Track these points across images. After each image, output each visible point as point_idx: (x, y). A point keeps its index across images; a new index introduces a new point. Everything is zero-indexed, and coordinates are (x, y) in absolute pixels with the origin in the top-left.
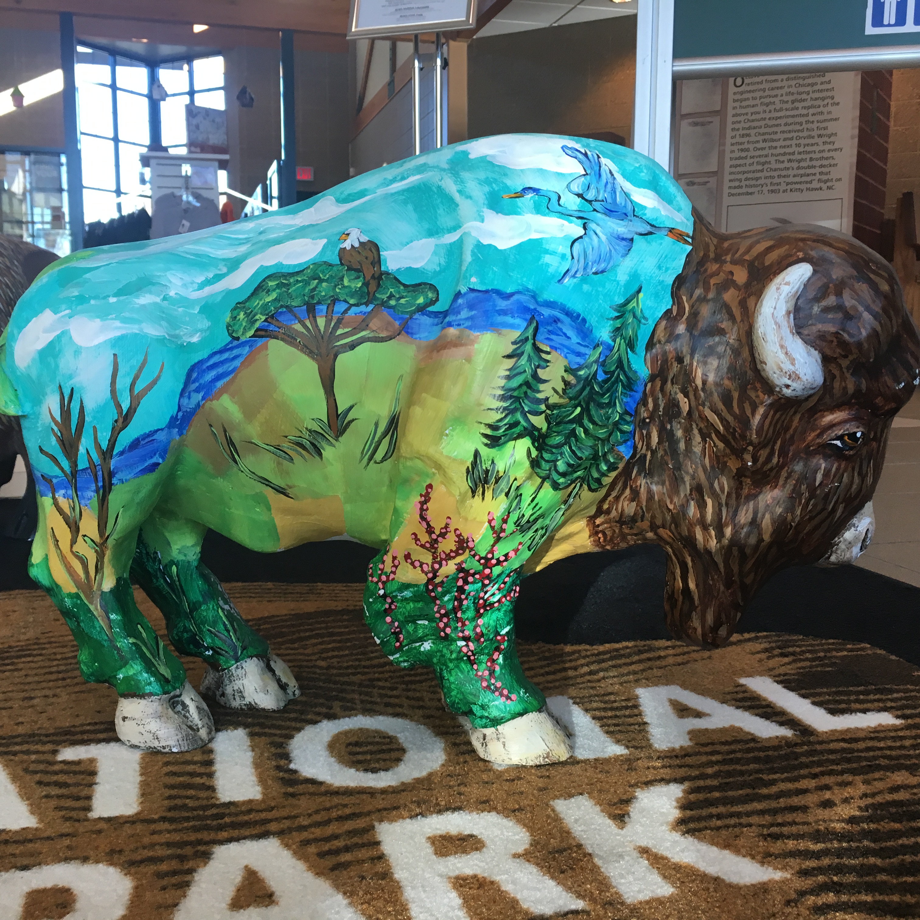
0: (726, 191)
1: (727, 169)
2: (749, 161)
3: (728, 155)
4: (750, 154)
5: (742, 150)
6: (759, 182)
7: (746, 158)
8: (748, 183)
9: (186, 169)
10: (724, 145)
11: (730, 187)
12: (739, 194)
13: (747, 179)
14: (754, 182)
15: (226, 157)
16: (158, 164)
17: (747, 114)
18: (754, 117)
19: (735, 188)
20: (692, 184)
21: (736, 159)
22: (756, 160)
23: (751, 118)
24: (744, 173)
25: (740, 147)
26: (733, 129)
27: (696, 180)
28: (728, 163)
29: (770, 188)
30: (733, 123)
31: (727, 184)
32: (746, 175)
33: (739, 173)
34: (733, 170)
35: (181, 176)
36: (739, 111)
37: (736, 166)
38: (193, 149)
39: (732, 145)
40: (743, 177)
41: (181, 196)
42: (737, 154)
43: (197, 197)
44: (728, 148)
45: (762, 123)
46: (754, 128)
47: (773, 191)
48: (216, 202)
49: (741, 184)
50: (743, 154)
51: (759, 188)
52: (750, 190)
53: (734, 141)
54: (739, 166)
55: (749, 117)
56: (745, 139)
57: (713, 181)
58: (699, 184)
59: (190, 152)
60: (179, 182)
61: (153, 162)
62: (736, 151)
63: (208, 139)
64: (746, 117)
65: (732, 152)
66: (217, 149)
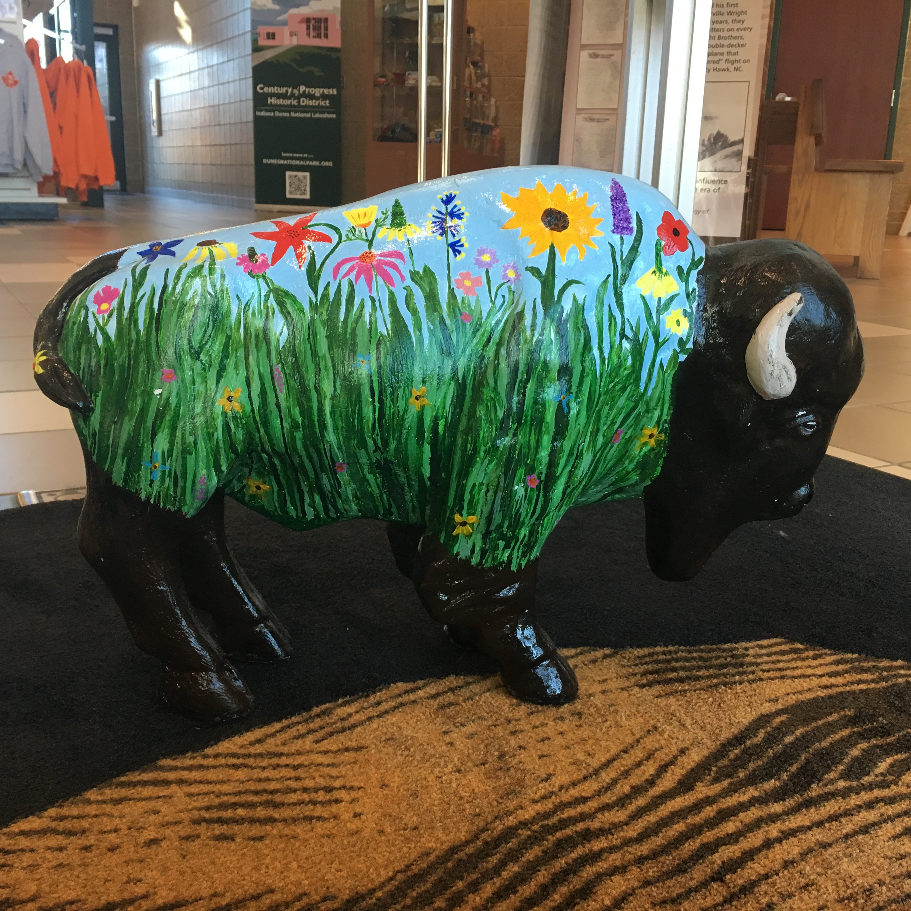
48: (20, 37)
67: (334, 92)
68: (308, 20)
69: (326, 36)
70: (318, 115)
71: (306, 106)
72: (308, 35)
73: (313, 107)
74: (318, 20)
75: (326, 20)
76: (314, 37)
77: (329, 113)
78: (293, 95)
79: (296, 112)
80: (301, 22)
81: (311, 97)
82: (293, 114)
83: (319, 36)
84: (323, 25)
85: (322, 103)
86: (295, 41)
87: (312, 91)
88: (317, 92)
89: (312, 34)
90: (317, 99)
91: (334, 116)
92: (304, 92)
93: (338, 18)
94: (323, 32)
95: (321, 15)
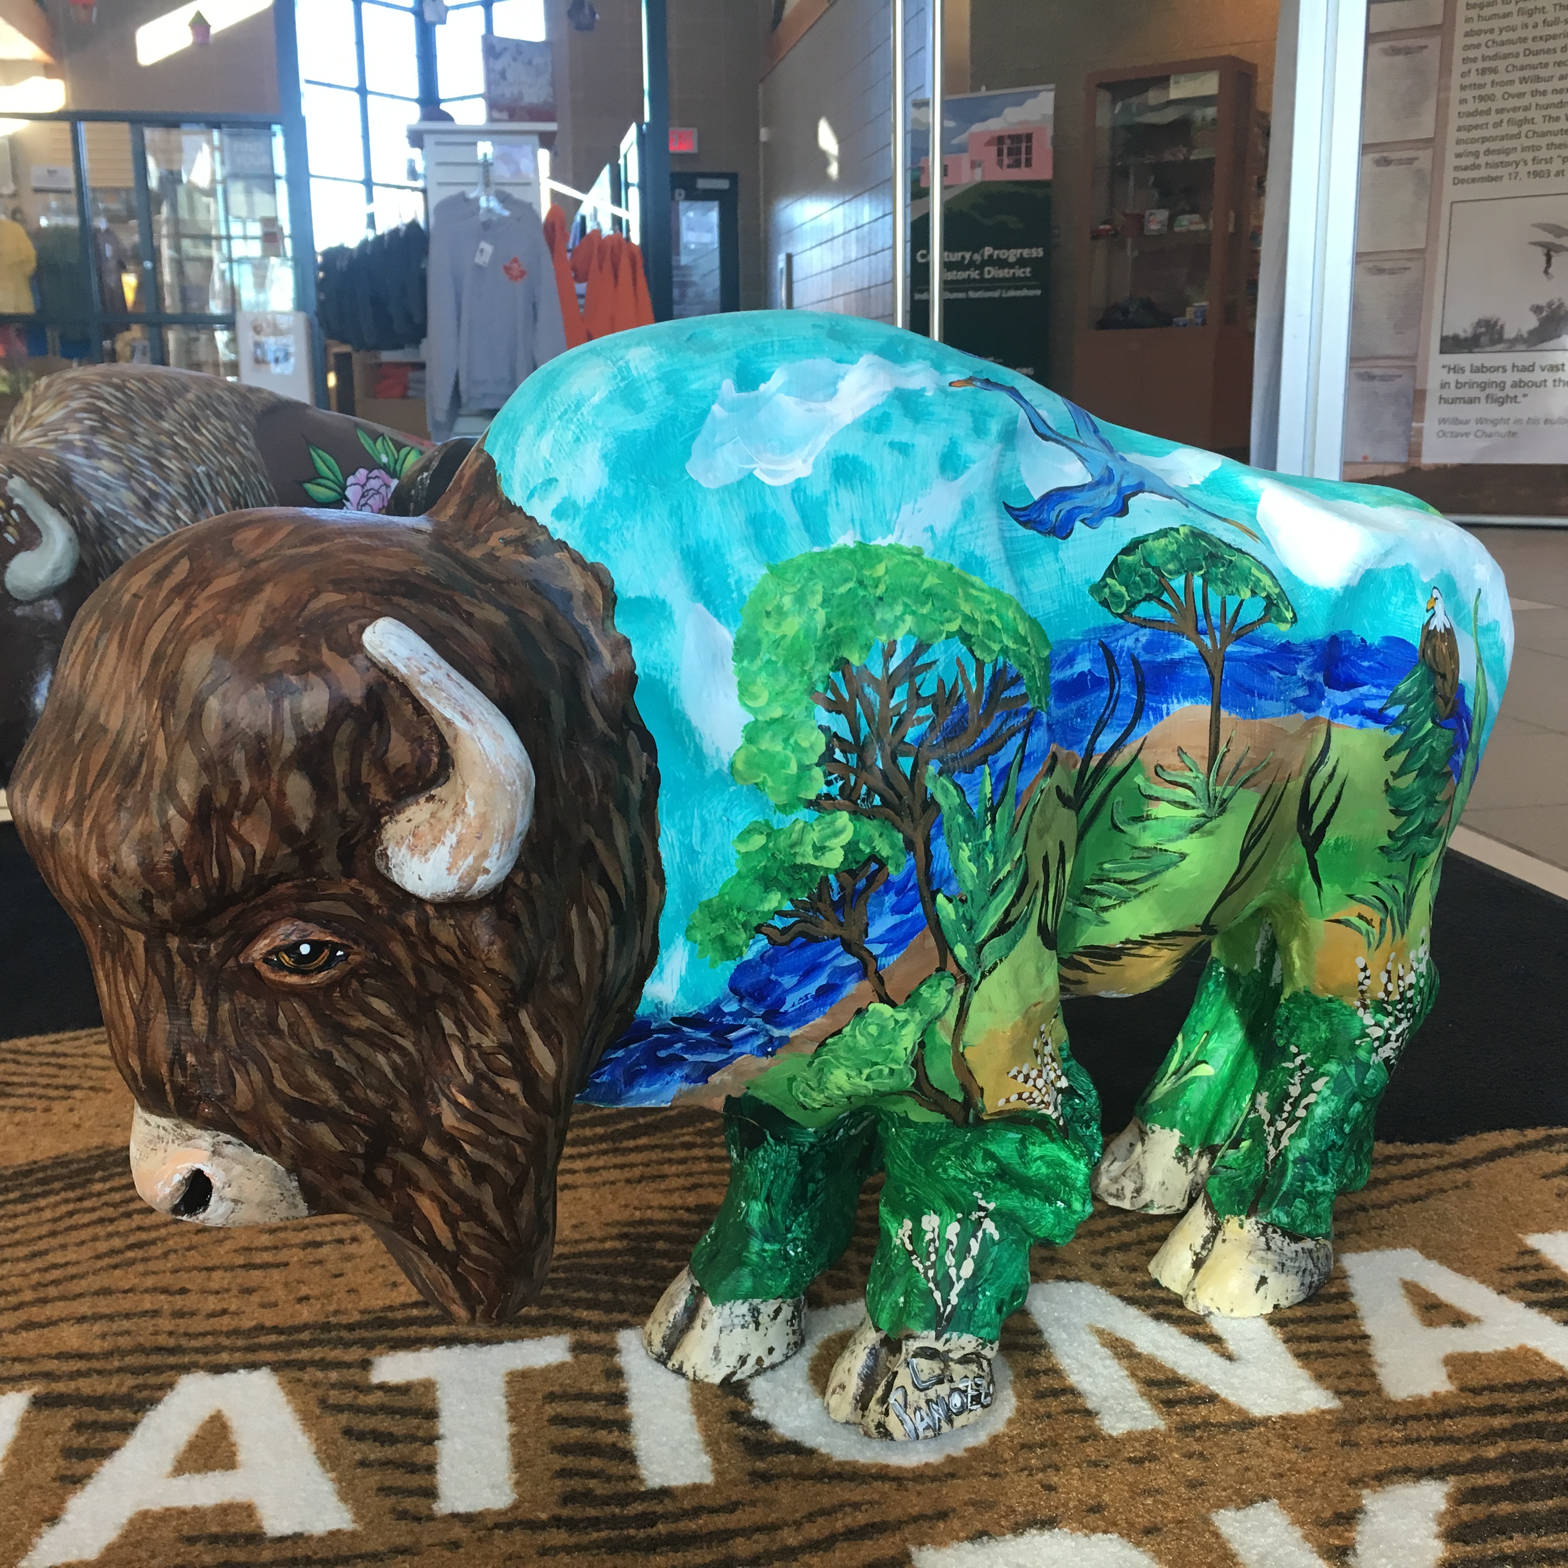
0: (1449, 174)
1: (1452, 135)
2: (1493, 118)
3: (1454, 108)
4: (1494, 106)
5: (1482, 98)
6: (1512, 157)
7: (1488, 112)
8: (1491, 159)
9: (485, 149)
10: (1448, 88)
11: (1456, 168)
12: (1473, 180)
13: (1488, 152)
14: (1502, 158)
15: (552, 127)
16: (438, 144)
17: (1492, 31)
18: (1505, 36)
19: (1466, 168)
20: (1386, 162)
21: (1470, 114)
22: (1505, 117)
23: (1499, 39)
24: (1484, 140)
25: (1477, 93)
26: (1465, 61)
27: (1394, 155)
28: (1454, 122)
29: (1531, 167)
30: (1467, 47)
31: (1451, 161)
32: (1487, 145)
33: (1474, 141)
34: (1464, 135)
35: (476, 164)
36: (1475, 26)
37: (1470, 128)
38: (496, 114)
39: (1463, 88)
40: (1482, 148)
41: (477, 200)
42: (1471, 107)
43: (504, 199)
44: (1455, 95)
45: (1520, 48)
46: (1506, 56)
47: (1536, 174)
48: (535, 207)
49: (1478, 162)
50: (1483, 106)
51: (1511, 169)
52: (1494, 172)
53: (1467, 81)
54: (1476, 127)
55: (1495, 36)
56: (1488, 78)
57: (1425, 157)
58: (1400, 162)
59: (491, 119)
60: (474, 174)
61: (428, 140)
62: (1470, 100)
63: (521, 94)
64: (1489, 36)
65: (1463, 101)
66: (536, 114)
67: (1038, 252)
68: (1000, 140)
69: (1029, 163)
70: (1012, 293)
71: (994, 279)
72: (1000, 163)
73: (1004, 279)
74: (1016, 138)
75: (1029, 137)
76: (1009, 166)
77: (1030, 288)
78: (972, 264)
79: (976, 290)
80: (988, 144)
81: (1002, 264)
82: (972, 294)
83: (1017, 164)
84: (1024, 145)
85: (1019, 272)
86: (978, 176)
87: (1003, 254)
88: (1012, 255)
89: (1006, 161)
90: (1011, 266)
91: (1038, 292)
92: (991, 256)
93: (1050, 132)
94: (1023, 157)
95: (1021, 130)
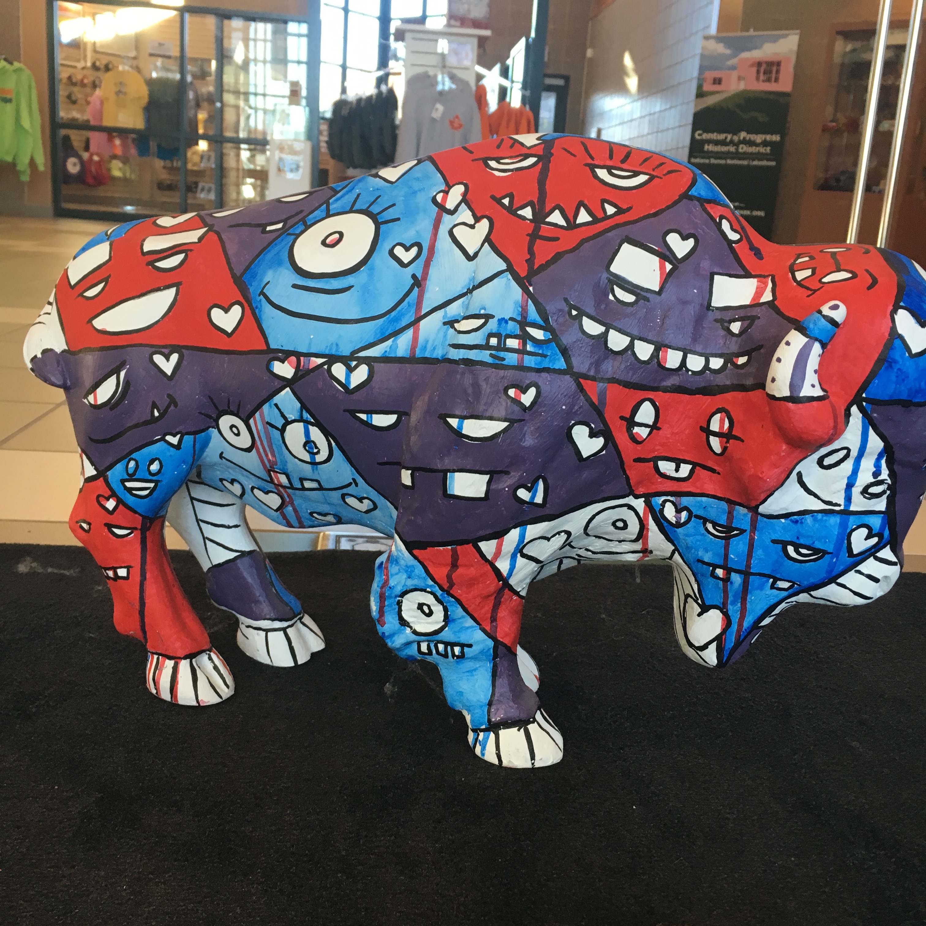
9: (443, 46)
15: (487, 33)
16: (414, 39)
35: (436, 53)
41: (435, 76)
43: (453, 78)
48: (469, 83)
59: (449, 25)
60: (433, 60)
61: (408, 36)
63: (469, 10)
66: (476, 24)
67: (776, 138)
68: (759, 64)
69: (776, 80)
70: (756, 163)
71: (745, 153)
72: (758, 79)
73: (752, 154)
74: (770, 64)
75: (779, 64)
76: (763, 81)
77: (768, 160)
78: (732, 142)
79: (732, 158)
80: (752, 65)
81: (751, 143)
82: (729, 162)
83: (769, 80)
84: (775, 68)
85: (762, 150)
86: (742, 86)
87: (753, 137)
88: (759, 138)
89: (762, 77)
90: (757, 145)
91: (773, 163)
92: (744, 138)
93: (793, 61)
94: (774, 75)
95: (776, 59)
